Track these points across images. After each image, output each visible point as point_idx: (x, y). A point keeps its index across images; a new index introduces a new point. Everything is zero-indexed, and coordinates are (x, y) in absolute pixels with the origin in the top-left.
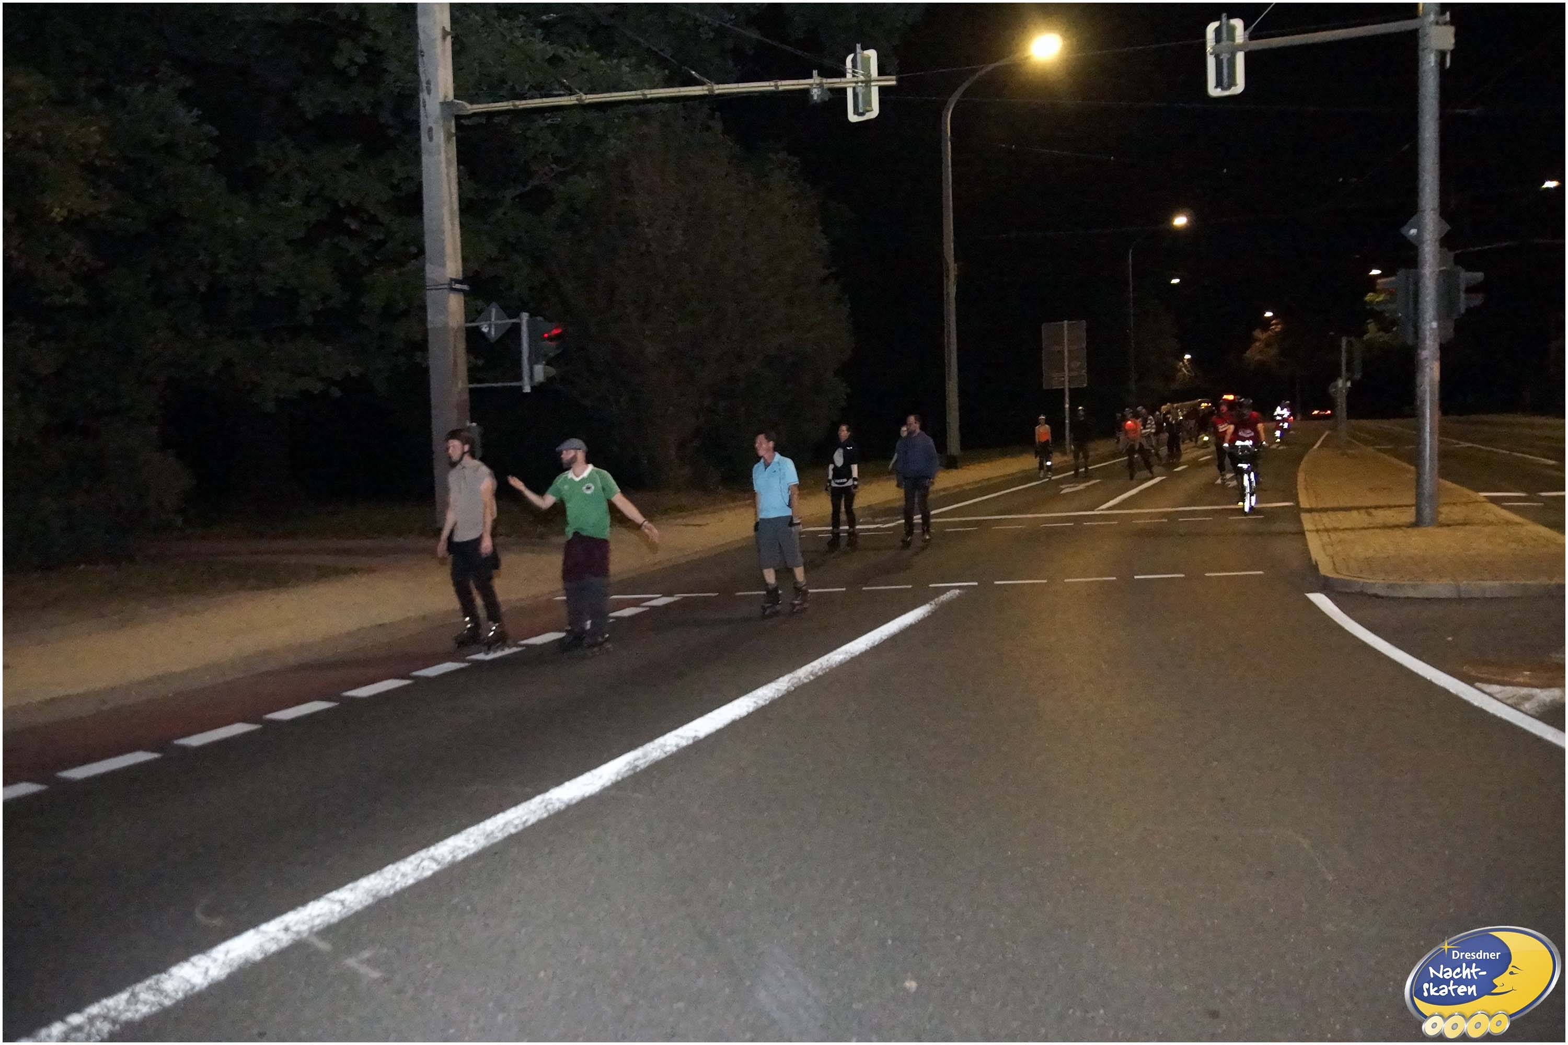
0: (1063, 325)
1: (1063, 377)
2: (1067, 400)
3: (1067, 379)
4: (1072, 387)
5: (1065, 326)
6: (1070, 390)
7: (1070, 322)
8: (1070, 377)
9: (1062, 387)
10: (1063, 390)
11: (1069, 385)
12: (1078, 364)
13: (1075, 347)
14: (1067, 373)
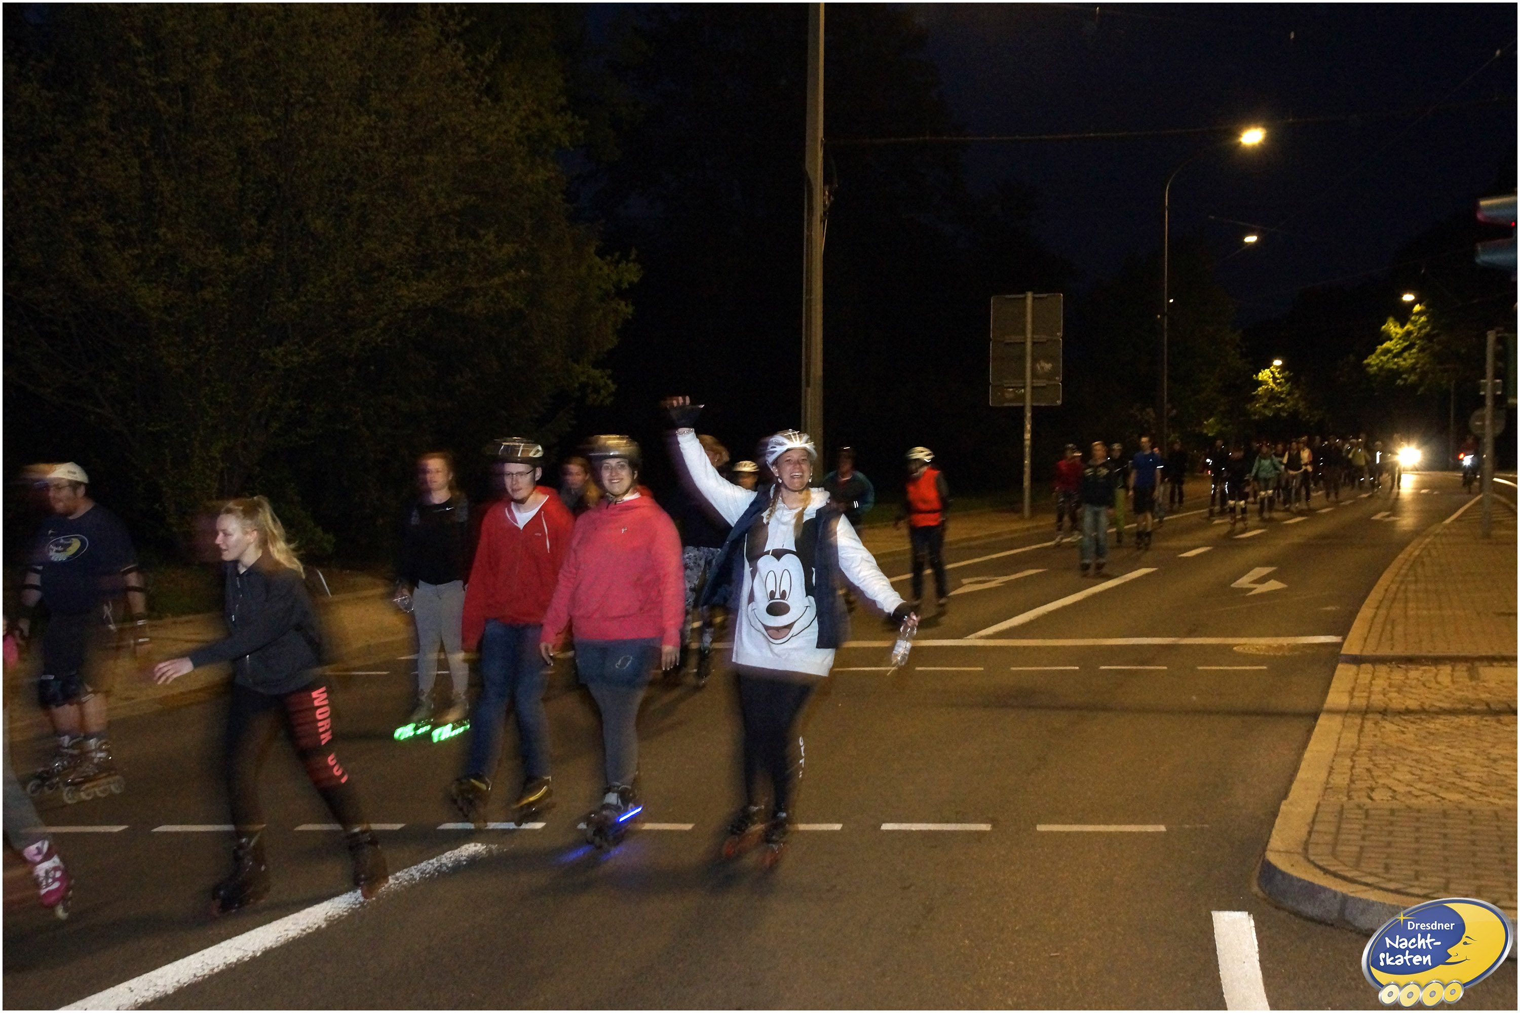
0: (1025, 299)
1: (1024, 387)
2: (1028, 427)
3: (1028, 389)
4: (1035, 404)
5: (1029, 301)
6: (1034, 409)
7: (1037, 296)
8: (1033, 388)
9: (1021, 404)
10: (1022, 409)
11: (1032, 399)
12: (1048, 366)
13: (1043, 338)
14: (1028, 380)
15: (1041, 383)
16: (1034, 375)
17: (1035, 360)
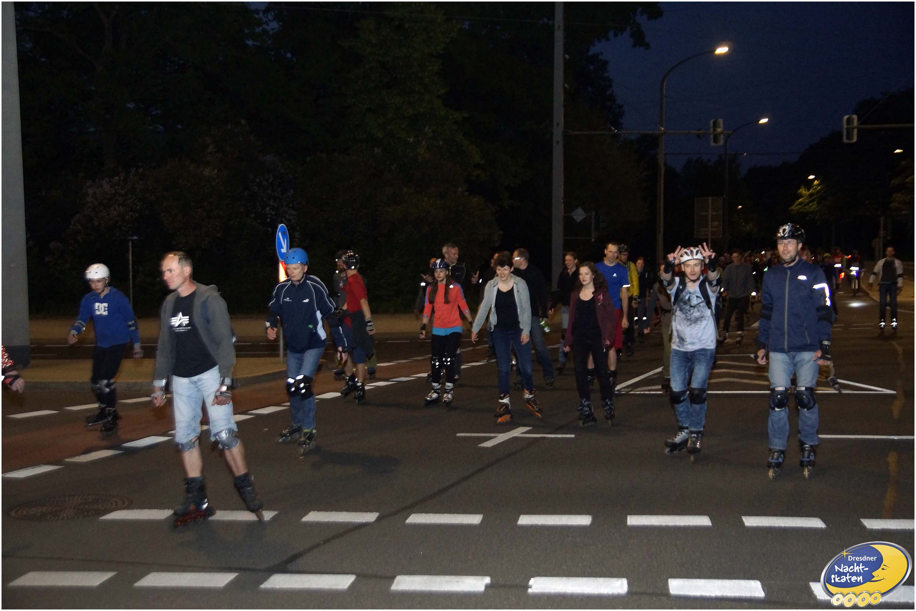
0: (708, 199)
1: (708, 231)
3: (710, 231)
4: (713, 237)
5: (710, 200)
7: (713, 198)
8: (712, 231)
9: (706, 237)
11: (711, 236)
12: (717, 223)
13: (714, 213)
14: (710, 228)
15: (715, 229)
16: (712, 227)
17: (712, 221)
